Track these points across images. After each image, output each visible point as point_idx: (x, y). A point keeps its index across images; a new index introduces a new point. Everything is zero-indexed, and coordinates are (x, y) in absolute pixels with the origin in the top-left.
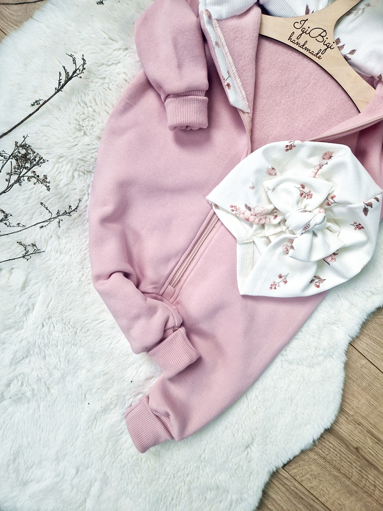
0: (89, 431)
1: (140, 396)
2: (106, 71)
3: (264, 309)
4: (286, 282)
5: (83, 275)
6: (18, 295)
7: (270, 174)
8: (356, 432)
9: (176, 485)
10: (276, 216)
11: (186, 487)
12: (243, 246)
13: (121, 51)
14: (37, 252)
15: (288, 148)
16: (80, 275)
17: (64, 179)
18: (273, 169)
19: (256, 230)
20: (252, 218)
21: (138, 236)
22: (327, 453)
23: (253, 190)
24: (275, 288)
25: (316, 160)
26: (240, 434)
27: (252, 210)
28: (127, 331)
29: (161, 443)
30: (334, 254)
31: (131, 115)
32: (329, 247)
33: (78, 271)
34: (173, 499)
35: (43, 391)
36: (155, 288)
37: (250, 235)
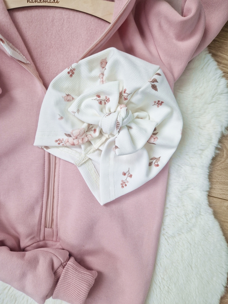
4: (131, 176)
7: (68, 101)
10: (95, 130)
12: (83, 166)
15: (71, 73)
18: (68, 95)
19: (85, 149)
20: (76, 142)
23: (62, 121)
24: (126, 185)
25: (97, 72)
27: (72, 135)
32: (146, 131)
36: (33, 238)
37: (83, 155)
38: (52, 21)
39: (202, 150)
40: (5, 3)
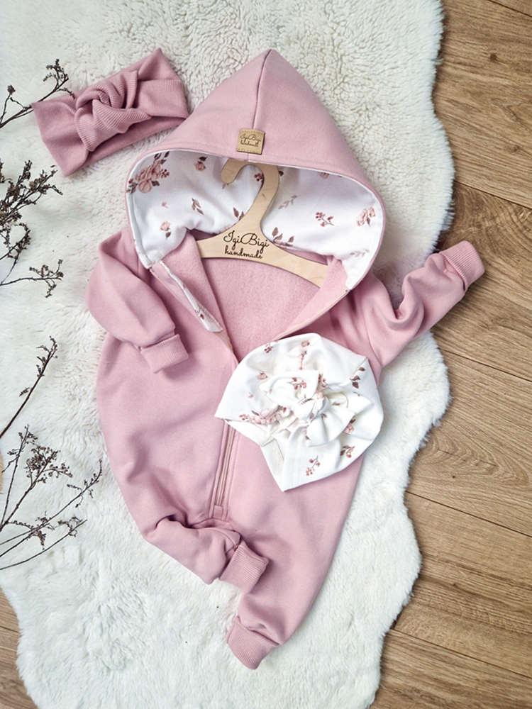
0: (197, 667)
1: (231, 617)
2: (76, 337)
3: (311, 494)
4: (319, 464)
5: (131, 528)
6: (79, 570)
7: (261, 379)
8: (447, 570)
9: (299, 685)
10: (285, 409)
11: (309, 683)
12: (266, 446)
13: (83, 314)
14: (80, 523)
15: (267, 350)
16: (129, 529)
17: (78, 448)
18: (262, 374)
19: (272, 429)
20: (263, 421)
21: (167, 474)
22: (428, 599)
23: (253, 399)
24: (311, 473)
25: (297, 351)
26: (338, 615)
27: (260, 415)
28: (192, 567)
29: (269, 652)
30: (352, 421)
31: (116, 371)
32: (341, 422)
33: (125, 527)
34: (300, 699)
35: (140, 646)
36: (203, 515)
37: (268, 435)
38: (251, 276)
39: (405, 442)
40: (200, 251)
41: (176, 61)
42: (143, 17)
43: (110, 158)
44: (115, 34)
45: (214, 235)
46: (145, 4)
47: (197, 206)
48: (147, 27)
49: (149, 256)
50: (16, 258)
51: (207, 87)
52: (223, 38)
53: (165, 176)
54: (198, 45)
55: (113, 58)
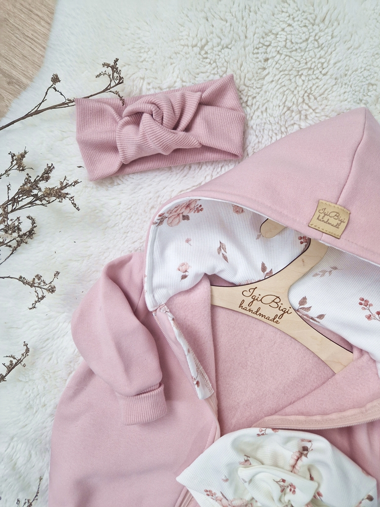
2: (52, 345)
15: (260, 435)
17: (21, 459)
18: (246, 461)
27: (229, 501)
38: (260, 338)
40: (212, 296)
41: (244, 93)
42: (222, 37)
43: (143, 174)
44: (186, 47)
45: (234, 285)
46: (228, 24)
47: (222, 250)
48: (223, 48)
49: (156, 296)
50: (15, 249)
51: (270, 126)
52: (303, 81)
53: (198, 212)
54: (273, 81)
55: (177, 71)
